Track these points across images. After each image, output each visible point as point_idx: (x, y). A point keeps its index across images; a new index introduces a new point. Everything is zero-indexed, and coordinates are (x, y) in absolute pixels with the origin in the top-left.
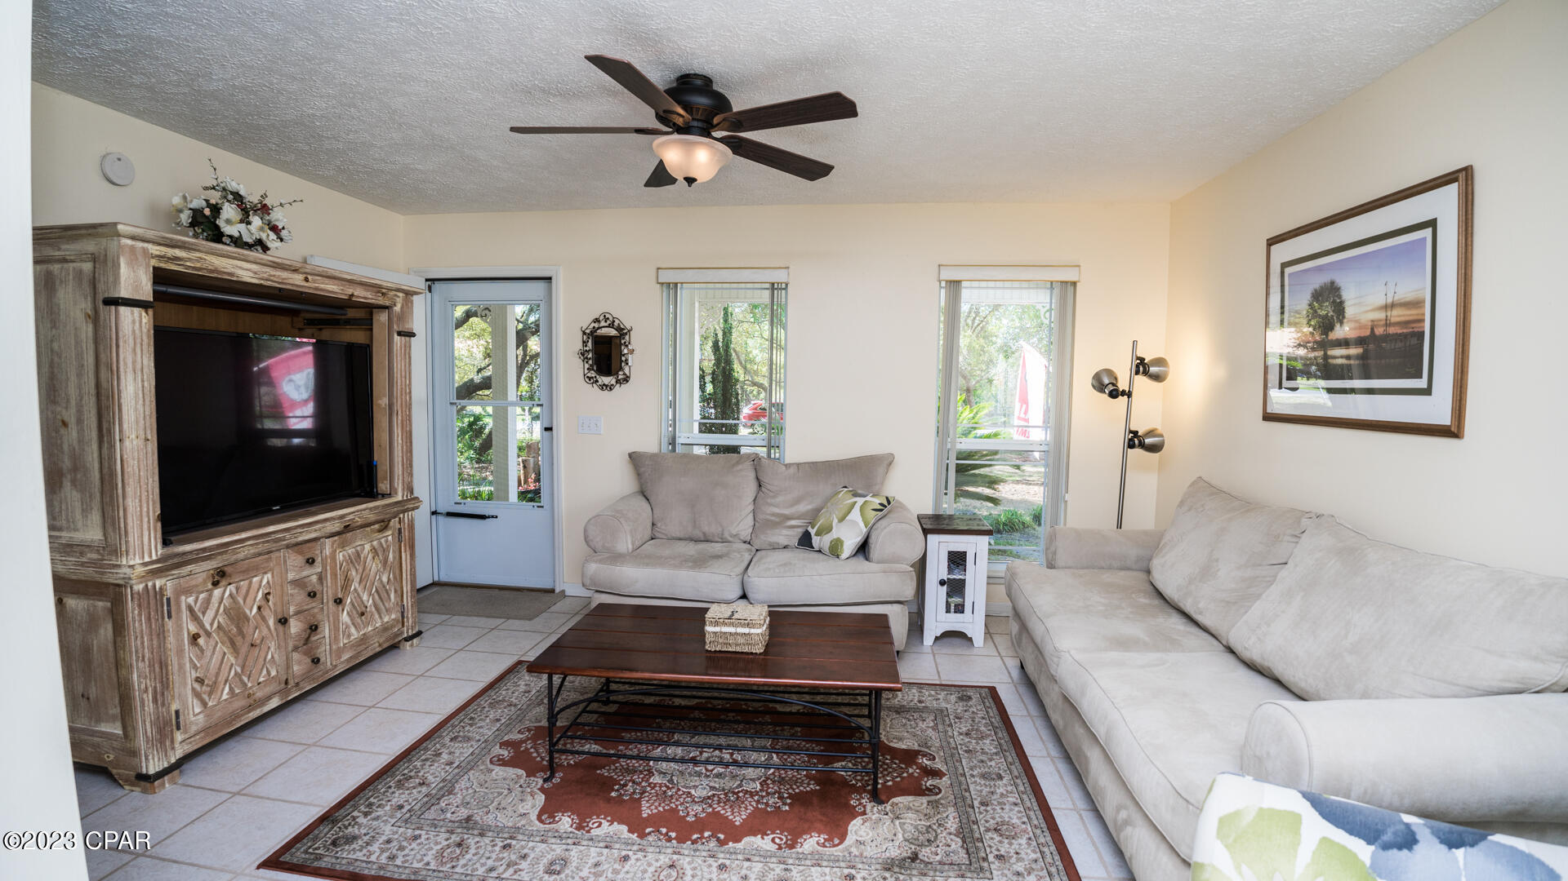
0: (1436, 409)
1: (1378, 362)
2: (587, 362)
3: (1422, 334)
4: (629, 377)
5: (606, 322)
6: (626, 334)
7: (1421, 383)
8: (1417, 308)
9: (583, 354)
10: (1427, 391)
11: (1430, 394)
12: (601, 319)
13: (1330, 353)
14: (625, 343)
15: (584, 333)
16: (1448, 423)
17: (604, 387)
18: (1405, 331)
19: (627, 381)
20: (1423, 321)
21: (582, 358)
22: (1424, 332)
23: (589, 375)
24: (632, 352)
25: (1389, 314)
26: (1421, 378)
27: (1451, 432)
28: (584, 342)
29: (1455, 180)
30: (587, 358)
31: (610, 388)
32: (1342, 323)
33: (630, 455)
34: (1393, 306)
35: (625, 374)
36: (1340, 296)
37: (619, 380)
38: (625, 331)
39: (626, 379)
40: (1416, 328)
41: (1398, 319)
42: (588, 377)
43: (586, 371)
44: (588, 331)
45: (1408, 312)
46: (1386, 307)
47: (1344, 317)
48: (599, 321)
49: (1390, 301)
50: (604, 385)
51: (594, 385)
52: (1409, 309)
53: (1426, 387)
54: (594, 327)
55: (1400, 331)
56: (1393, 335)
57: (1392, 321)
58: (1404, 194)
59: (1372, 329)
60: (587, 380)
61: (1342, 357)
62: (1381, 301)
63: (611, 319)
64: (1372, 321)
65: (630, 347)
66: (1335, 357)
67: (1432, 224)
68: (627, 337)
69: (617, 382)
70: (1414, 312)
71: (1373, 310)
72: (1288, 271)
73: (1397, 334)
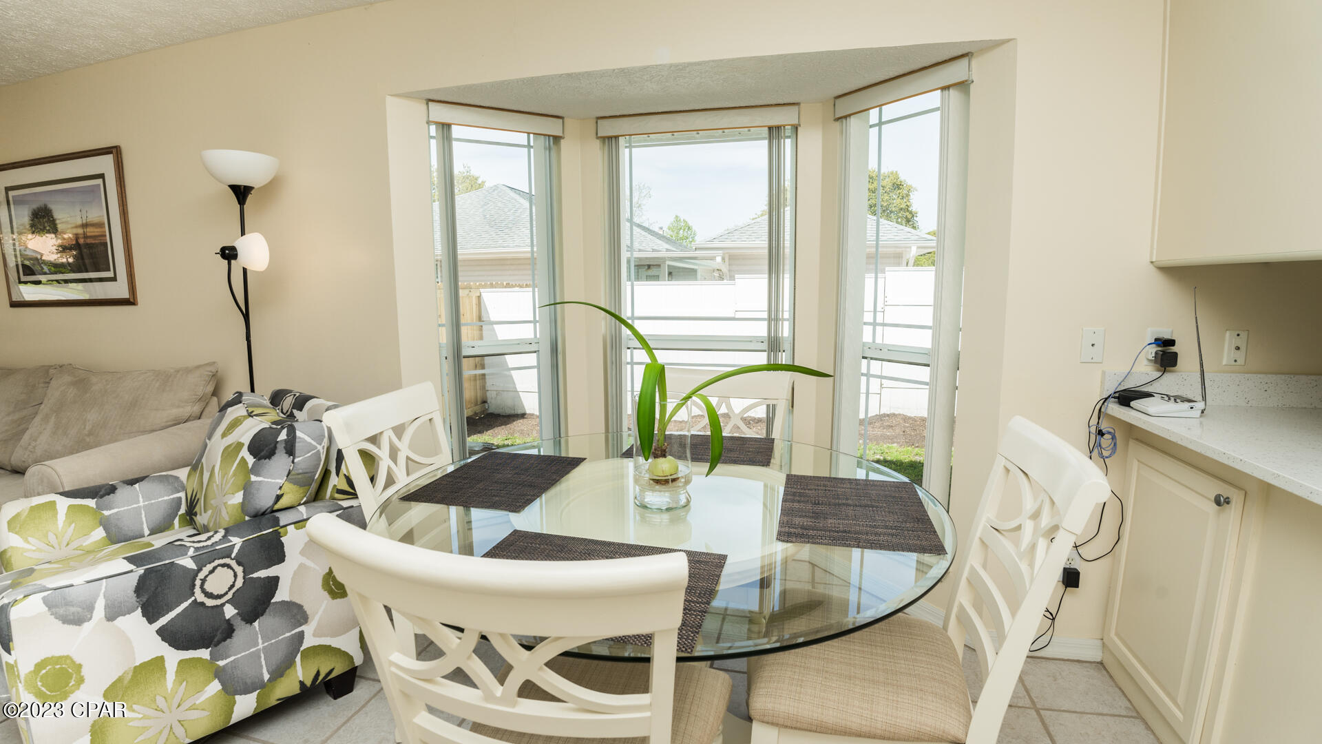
0: (119, 289)
3: (106, 244)
7: (110, 274)
8: (102, 227)
11: (116, 280)
16: (127, 297)
18: (96, 242)
20: (105, 236)
25: (85, 230)
27: (130, 302)
29: (111, 153)
34: (87, 225)
36: (52, 216)
40: (102, 240)
41: (91, 234)
45: (96, 230)
49: (84, 222)
53: (113, 276)
55: (93, 242)
56: (90, 244)
57: (87, 235)
58: (83, 154)
59: (78, 240)
62: (79, 222)
64: (76, 234)
67: (102, 176)
70: (99, 230)
71: (76, 227)
72: (11, 194)
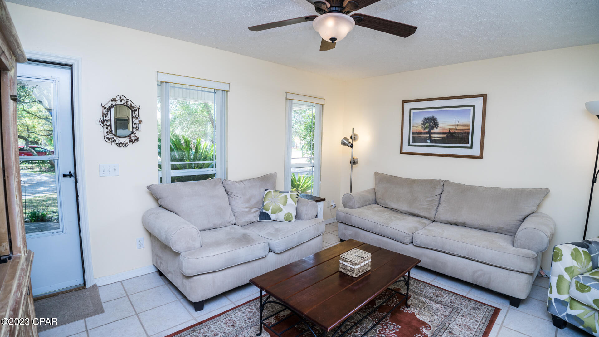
0: (474, 152)
2: (107, 128)
3: (468, 133)
4: (139, 138)
5: (121, 101)
6: (136, 110)
8: (468, 126)
9: (103, 122)
10: (471, 148)
12: (117, 99)
13: (431, 136)
14: (136, 116)
15: (104, 108)
16: (479, 155)
17: (120, 145)
18: (462, 132)
19: (138, 141)
20: (469, 130)
21: (102, 125)
23: (109, 136)
24: (140, 122)
25: (456, 127)
26: (468, 144)
27: (479, 157)
28: (103, 114)
29: (482, 97)
30: (106, 125)
31: (125, 145)
32: (437, 128)
33: (149, 188)
34: (458, 125)
35: (135, 136)
36: (436, 121)
37: (132, 140)
38: (136, 108)
39: (137, 140)
40: (467, 131)
41: (460, 129)
42: (107, 138)
43: (106, 134)
44: (107, 107)
45: (464, 127)
46: (455, 125)
47: (438, 126)
48: (116, 101)
50: (121, 143)
51: (113, 143)
52: (464, 126)
53: (470, 146)
54: (112, 104)
56: (458, 133)
57: (457, 129)
58: (463, 97)
60: (107, 140)
61: (437, 137)
63: (125, 100)
65: (139, 119)
66: (432, 137)
67: (473, 106)
68: (137, 113)
69: (130, 141)
72: (412, 111)
73: (459, 132)
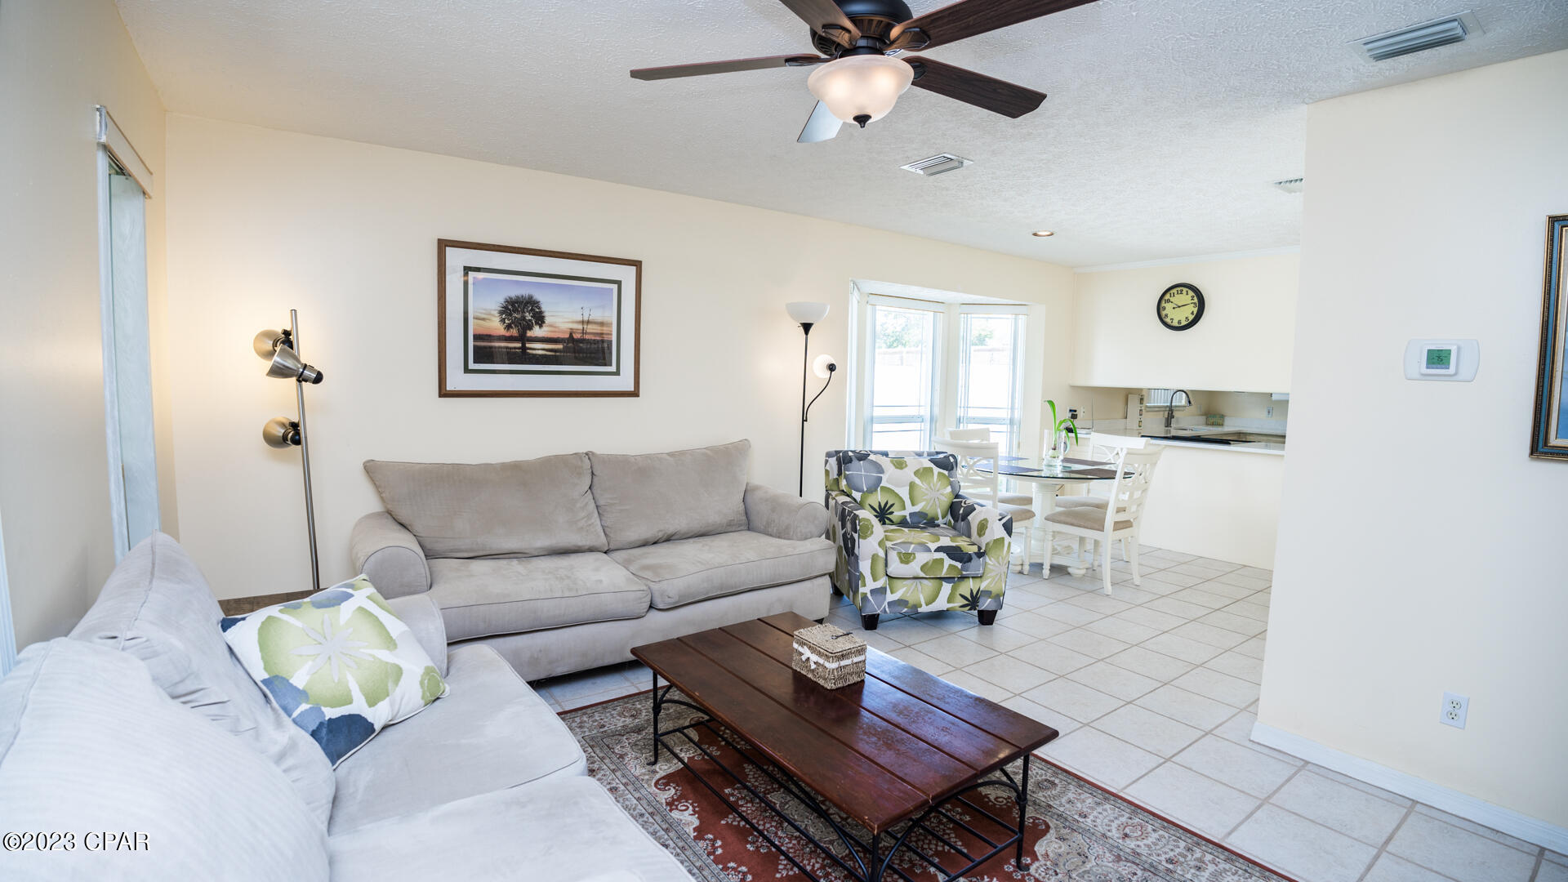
0: (625, 382)
1: (577, 355)
3: (610, 343)
7: (613, 368)
8: (606, 326)
10: (617, 373)
11: (619, 375)
13: (528, 345)
16: (631, 390)
18: (597, 339)
20: (611, 334)
22: (611, 341)
25: (585, 327)
26: (610, 365)
27: (635, 394)
29: (632, 265)
32: (541, 326)
34: (588, 322)
36: (539, 308)
40: (606, 338)
41: (592, 331)
45: (600, 328)
46: (583, 322)
47: (544, 322)
49: (586, 319)
52: (601, 326)
53: (614, 371)
55: (593, 338)
56: (588, 340)
57: (588, 331)
59: (571, 334)
61: (541, 350)
62: (579, 318)
64: (571, 329)
66: (530, 349)
67: (616, 282)
70: (604, 328)
71: (573, 322)
72: (470, 273)
73: (591, 339)
